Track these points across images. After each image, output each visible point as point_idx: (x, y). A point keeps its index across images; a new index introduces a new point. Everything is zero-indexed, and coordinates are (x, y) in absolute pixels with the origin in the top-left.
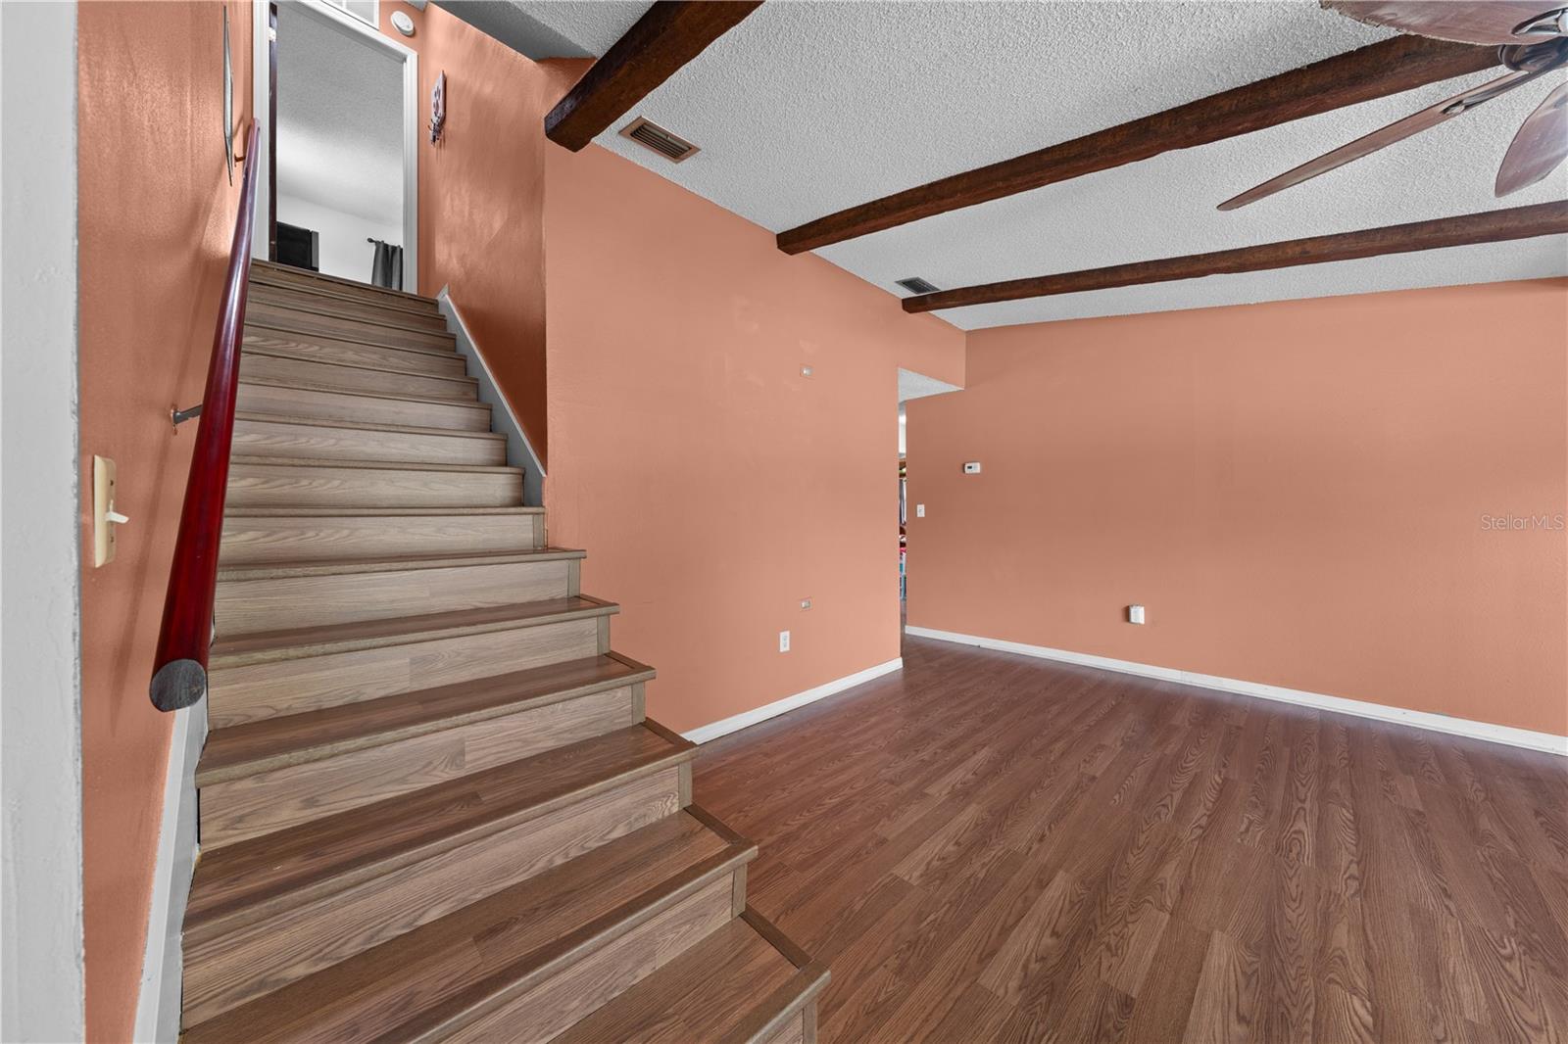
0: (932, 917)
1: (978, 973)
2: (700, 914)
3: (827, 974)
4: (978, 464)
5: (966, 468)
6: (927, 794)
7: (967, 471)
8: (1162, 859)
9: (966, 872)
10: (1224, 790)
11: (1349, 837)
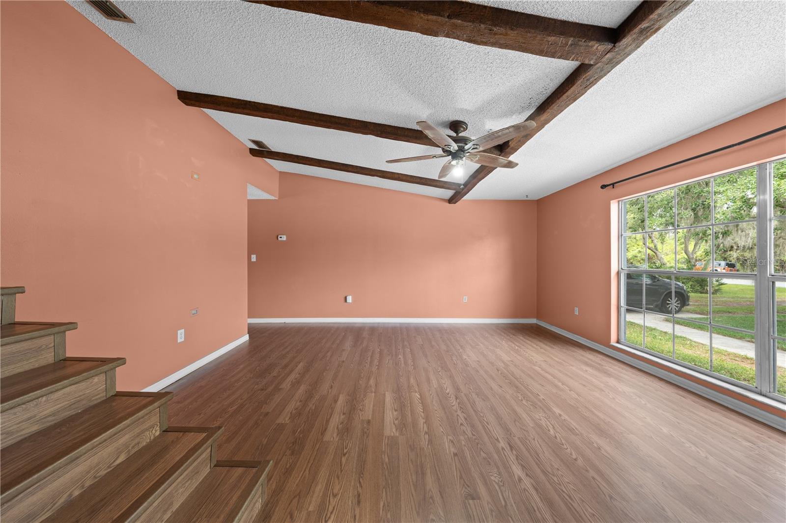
0: (299, 430)
1: (322, 439)
2: (197, 472)
3: (271, 462)
4: (285, 236)
5: (279, 238)
6: (281, 389)
7: (279, 239)
8: (369, 379)
9: (308, 409)
10: (381, 352)
11: (410, 356)
